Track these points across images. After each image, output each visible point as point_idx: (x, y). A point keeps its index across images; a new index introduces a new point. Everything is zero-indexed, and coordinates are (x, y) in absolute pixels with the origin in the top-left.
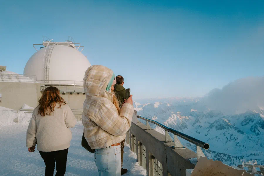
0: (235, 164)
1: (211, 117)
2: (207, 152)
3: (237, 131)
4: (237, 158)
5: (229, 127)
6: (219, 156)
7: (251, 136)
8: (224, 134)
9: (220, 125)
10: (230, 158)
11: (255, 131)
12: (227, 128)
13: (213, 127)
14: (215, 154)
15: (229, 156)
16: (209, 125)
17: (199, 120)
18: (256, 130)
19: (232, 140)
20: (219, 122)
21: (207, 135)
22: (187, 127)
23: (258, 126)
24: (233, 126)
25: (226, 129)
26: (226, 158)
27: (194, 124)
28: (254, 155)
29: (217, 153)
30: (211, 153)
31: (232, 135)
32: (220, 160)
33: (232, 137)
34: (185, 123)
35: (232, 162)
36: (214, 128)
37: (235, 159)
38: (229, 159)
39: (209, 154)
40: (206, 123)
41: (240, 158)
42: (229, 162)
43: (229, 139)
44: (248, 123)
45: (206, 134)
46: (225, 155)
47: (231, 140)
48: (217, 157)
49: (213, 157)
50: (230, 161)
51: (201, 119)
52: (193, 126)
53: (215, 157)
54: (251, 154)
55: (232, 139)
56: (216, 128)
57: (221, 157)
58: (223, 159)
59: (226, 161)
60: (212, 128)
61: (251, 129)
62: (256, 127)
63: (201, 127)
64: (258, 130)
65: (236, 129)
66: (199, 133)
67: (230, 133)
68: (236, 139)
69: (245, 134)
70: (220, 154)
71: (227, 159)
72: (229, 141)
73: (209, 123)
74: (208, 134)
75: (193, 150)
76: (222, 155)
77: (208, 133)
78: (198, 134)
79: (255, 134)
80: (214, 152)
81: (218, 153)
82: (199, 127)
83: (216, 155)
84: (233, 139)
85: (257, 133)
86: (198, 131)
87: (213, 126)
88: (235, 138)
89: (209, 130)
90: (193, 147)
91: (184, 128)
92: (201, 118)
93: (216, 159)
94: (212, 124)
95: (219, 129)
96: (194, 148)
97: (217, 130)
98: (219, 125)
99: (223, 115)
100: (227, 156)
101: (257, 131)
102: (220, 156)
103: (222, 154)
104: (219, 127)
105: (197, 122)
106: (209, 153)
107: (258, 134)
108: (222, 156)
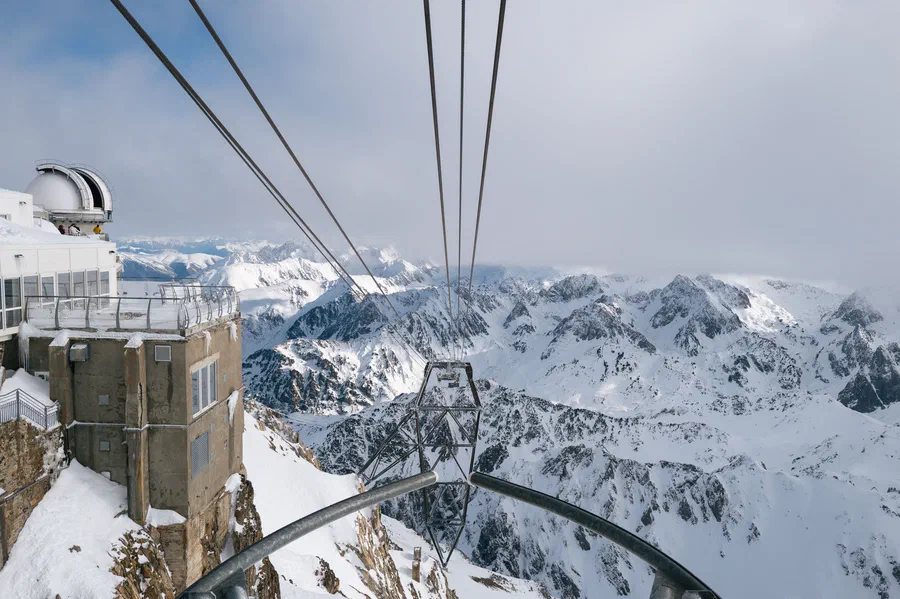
0: (614, 439)
1: (566, 297)
2: (536, 408)
3: (637, 342)
4: (623, 423)
5: (616, 332)
6: (572, 419)
7: (675, 359)
8: (598, 351)
9: (588, 324)
10: (604, 423)
11: (686, 342)
12: (609, 335)
13: (567, 332)
14: (561, 412)
15: (601, 419)
16: (557, 323)
17: (524, 308)
18: (690, 340)
19: (619, 373)
20: (587, 315)
21: (546, 357)
22: (484, 331)
23: (698, 329)
24: (628, 330)
25: (605, 336)
26: (590, 423)
27: (510, 318)
28: (672, 412)
29: (566, 410)
30: (550, 409)
31: (621, 356)
32: (576, 429)
33: (623, 361)
34: (481, 318)
35: (608, 435)
36: (570, 334)
37: (616, 424)
38: (599, 426)
39: (543, 413)
40: (547, 317)
41: (630, 422)
42: (598, 437)
43: (612, 368)
44: (671, 319)
45: (545, 354)
46: (589, 415)
47: (617, 369)
48: (568, 420)
49: (555, 421)
50: (603, 432)
51: (534, 304)
52: (506, 326)
53: (561, 421)
54: (664, 411)
55: (620, 367)
56: (577, 333)
57: (578, 420)
58: (583, 425)
59: (591, 432)
60: (563, 333)
61: (678, 336)
62: (691, 331)
63: (529, 329)
64: (697, 340)
65: (634, 336)
66: (524, 350)
67: (617, 351)
68: (630, 369)
69: (658, 351)
70: (576, 410)
71: (595, 426)
72: (610, 374)
73: (556, 318)
74: (549, 354)
75: (496, 401)
76: (581, 416)
77: (550, 351)
78: (519, 352)
79: (686, 352)
80: (560, 407)
81: (569, 410)
82: (524, 331)
83: (565, 415)
84: (623, 369)
85: (690, 349)
86: (520, 344)
87: (569, 328)
88: (628, 365)
89: (554, 340)
90: (497, 392)
91: (477, 333)
92: (533, 300)
93: (563, 426)
94: (566, 320)
95: (584, 337)
96: (497, 395)
97: (578, 341)
98: (585, 326)
99: (601, 291)
100: (596, 417)
101: (692, 344)
102: (575, 419)
103: (582, 411)
104: (583, 331)
105: (521, 314)
106: (545, 410)
107: (694, 353)
108: (582, 419)
